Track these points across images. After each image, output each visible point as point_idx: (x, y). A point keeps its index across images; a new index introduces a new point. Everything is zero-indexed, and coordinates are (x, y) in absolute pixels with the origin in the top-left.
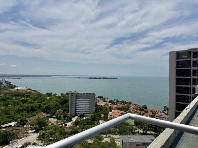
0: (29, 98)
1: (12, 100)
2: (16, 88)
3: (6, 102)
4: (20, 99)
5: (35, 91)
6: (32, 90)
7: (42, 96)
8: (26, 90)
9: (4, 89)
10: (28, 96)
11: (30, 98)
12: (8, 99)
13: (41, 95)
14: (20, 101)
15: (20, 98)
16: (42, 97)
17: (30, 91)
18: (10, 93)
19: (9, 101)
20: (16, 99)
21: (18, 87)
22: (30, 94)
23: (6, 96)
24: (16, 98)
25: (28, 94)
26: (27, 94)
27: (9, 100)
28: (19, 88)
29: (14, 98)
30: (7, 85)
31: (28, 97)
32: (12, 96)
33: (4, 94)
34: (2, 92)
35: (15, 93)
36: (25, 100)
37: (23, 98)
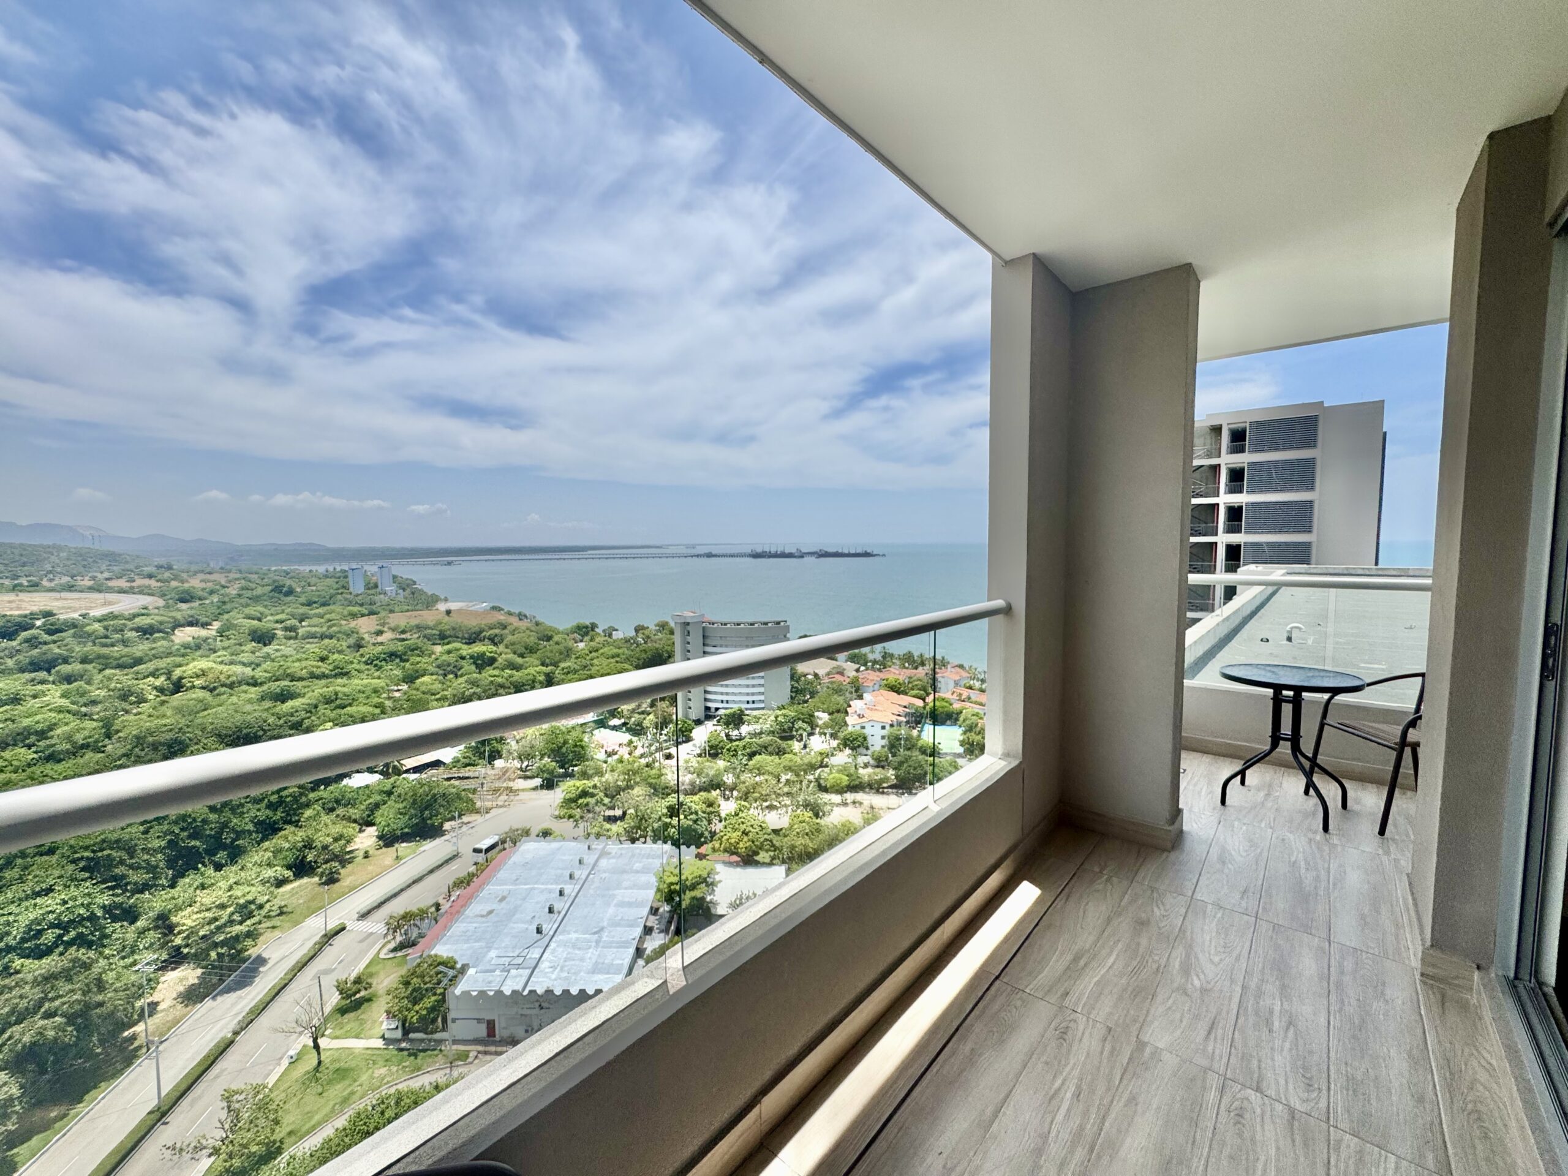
0: (501, 648)
1: (430, 656)
2: (442, 607)
3: (407, 665)
4: (464, 653)
5: (521, 616)
6: (510, 614)
7: (556, 638)
8: (485, 612)
9: (392, 611)
10: (496, 640)
11: (507, 647)
12: (413, 650)
13: (550, 634)
14: (463, 658)
15: (465, 647)
16: (557, 643)
17: (502, 617)
18: (419, 627)
19: (418, 659)
20: (449, 652)
21: (446, 600)
22: (506, 631)
23: (404, 640)
24: (446, 647)
25: (497, 631)
26: (491, 632)
27: (419, 656)
28: (453, 606)
29: (438, 649)
30: (401, 591)
31: (495, 644)
32: (429, 640)
33: (393, 630)
34: (383, 625)
35: (440, 627)
36: (484, 654)
37: (478, 648)
